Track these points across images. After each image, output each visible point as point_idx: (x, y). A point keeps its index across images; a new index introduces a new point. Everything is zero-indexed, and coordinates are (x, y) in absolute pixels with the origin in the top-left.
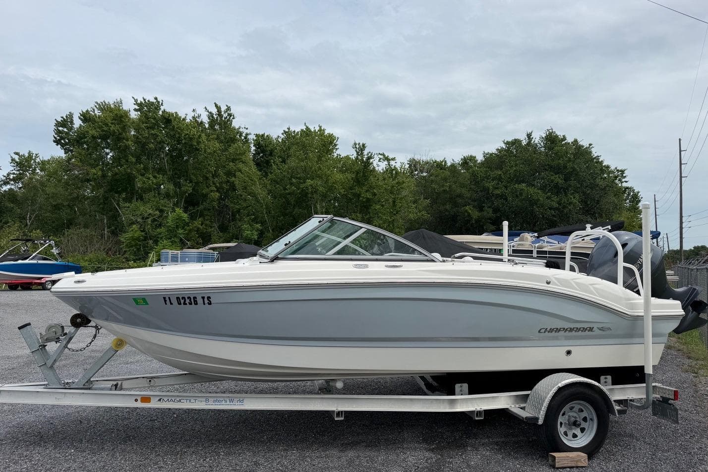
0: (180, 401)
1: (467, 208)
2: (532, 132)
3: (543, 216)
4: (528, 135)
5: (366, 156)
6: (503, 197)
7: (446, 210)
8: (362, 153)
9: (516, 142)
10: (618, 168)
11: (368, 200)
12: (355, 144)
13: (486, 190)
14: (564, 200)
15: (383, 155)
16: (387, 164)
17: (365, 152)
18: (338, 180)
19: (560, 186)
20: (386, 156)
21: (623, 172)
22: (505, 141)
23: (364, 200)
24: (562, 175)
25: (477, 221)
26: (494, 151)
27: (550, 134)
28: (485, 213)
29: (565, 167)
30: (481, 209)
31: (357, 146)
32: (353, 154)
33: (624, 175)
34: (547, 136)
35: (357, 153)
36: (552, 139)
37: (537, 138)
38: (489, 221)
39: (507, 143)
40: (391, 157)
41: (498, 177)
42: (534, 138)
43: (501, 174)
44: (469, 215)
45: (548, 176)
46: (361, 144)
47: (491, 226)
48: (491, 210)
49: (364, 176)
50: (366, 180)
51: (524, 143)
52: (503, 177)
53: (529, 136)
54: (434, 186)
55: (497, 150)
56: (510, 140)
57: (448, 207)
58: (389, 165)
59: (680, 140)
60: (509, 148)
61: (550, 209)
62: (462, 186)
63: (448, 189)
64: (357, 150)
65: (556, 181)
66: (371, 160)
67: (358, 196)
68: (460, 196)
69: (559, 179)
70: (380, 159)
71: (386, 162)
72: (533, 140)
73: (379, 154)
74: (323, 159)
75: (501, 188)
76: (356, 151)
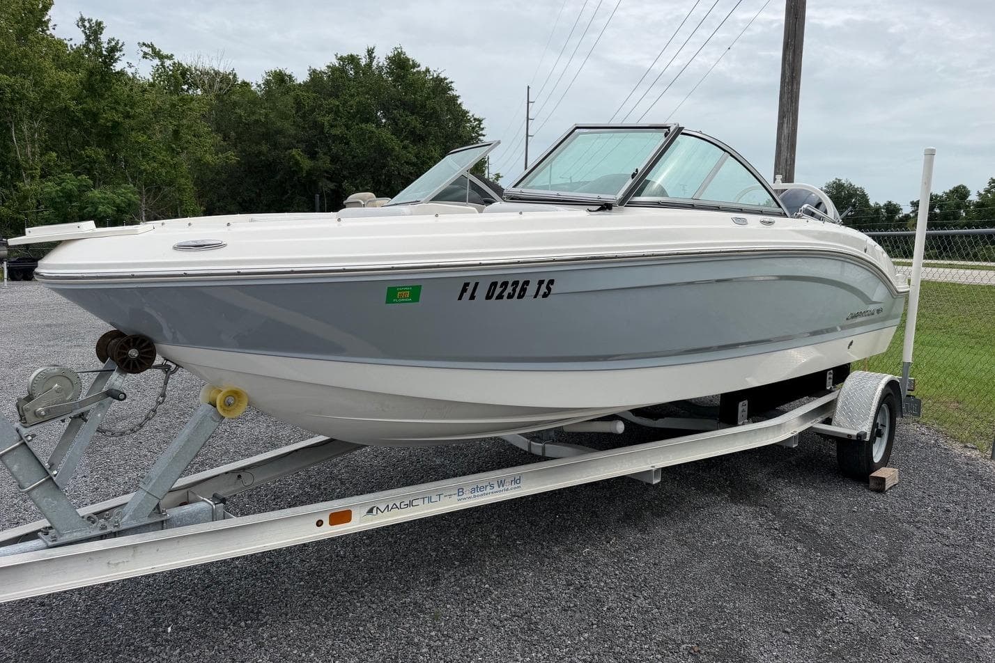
0: (411, 504)
1: (294, 152)
2: (374, 48)
3: (399, 173)
4: (368, 51)
5: (106, 45)
6: (343, 140)
7: (260, 153)
8: (96, 39)
9: (353, 59)
10: (475, 117)
11: (116, 125)
12: (82, 20)
13: (317, 126)
14: (424, 152)
15: (152, 46)
16: (159, 63)
17: (104, 38)
18: (65, 81)
19: (418, 132)
20: (157, 50)
21: (480, 121)
22: (339, 56)
23: (109, 124)
24: (419, 116)
25: (309, 173)
26: (324, 68)
27: (399, 54)
28: (320, 163)
29: (423, 106)
30: (313, 156)
31: (87, 24)
32: (77, 38)
33: (482, 126)
34: (395, 56)
35: (88, 37)
36: (400, 63)
37: (381, 58)
38: (325, 174)
39: (341, 59)
40: (165, 52)
41: (334, 109)
42: (376, 58)
43: (338, 106)
44: (297, 163)
45: (402, 116)
46: (94, 21)
47: (328, 182)
48: (328, 159)
49: (103, 80)
50: (109, 89)
51: (363, 62)
52: (341, 109)
53: (370, 52)
54: (239, 111)
55: (328, 67)
56: (345, 55)
57: (264, 148)
58: (164, 67)
59: (528, 87)
60: (343, 66)
61: (407, 163)
62: (283, 116)
63: (263, 120)
64: (87, 32)
65: (413, 123)
66: (118, 54)
67: (94, 116)
68: (280, 132)
69: (415, 122)
70: (145, 54)
71: (157, 61)
72: (375, 60)
73: (144, 44)
74: (30, 36)
75: (341, 126)
76: (85, 33)
